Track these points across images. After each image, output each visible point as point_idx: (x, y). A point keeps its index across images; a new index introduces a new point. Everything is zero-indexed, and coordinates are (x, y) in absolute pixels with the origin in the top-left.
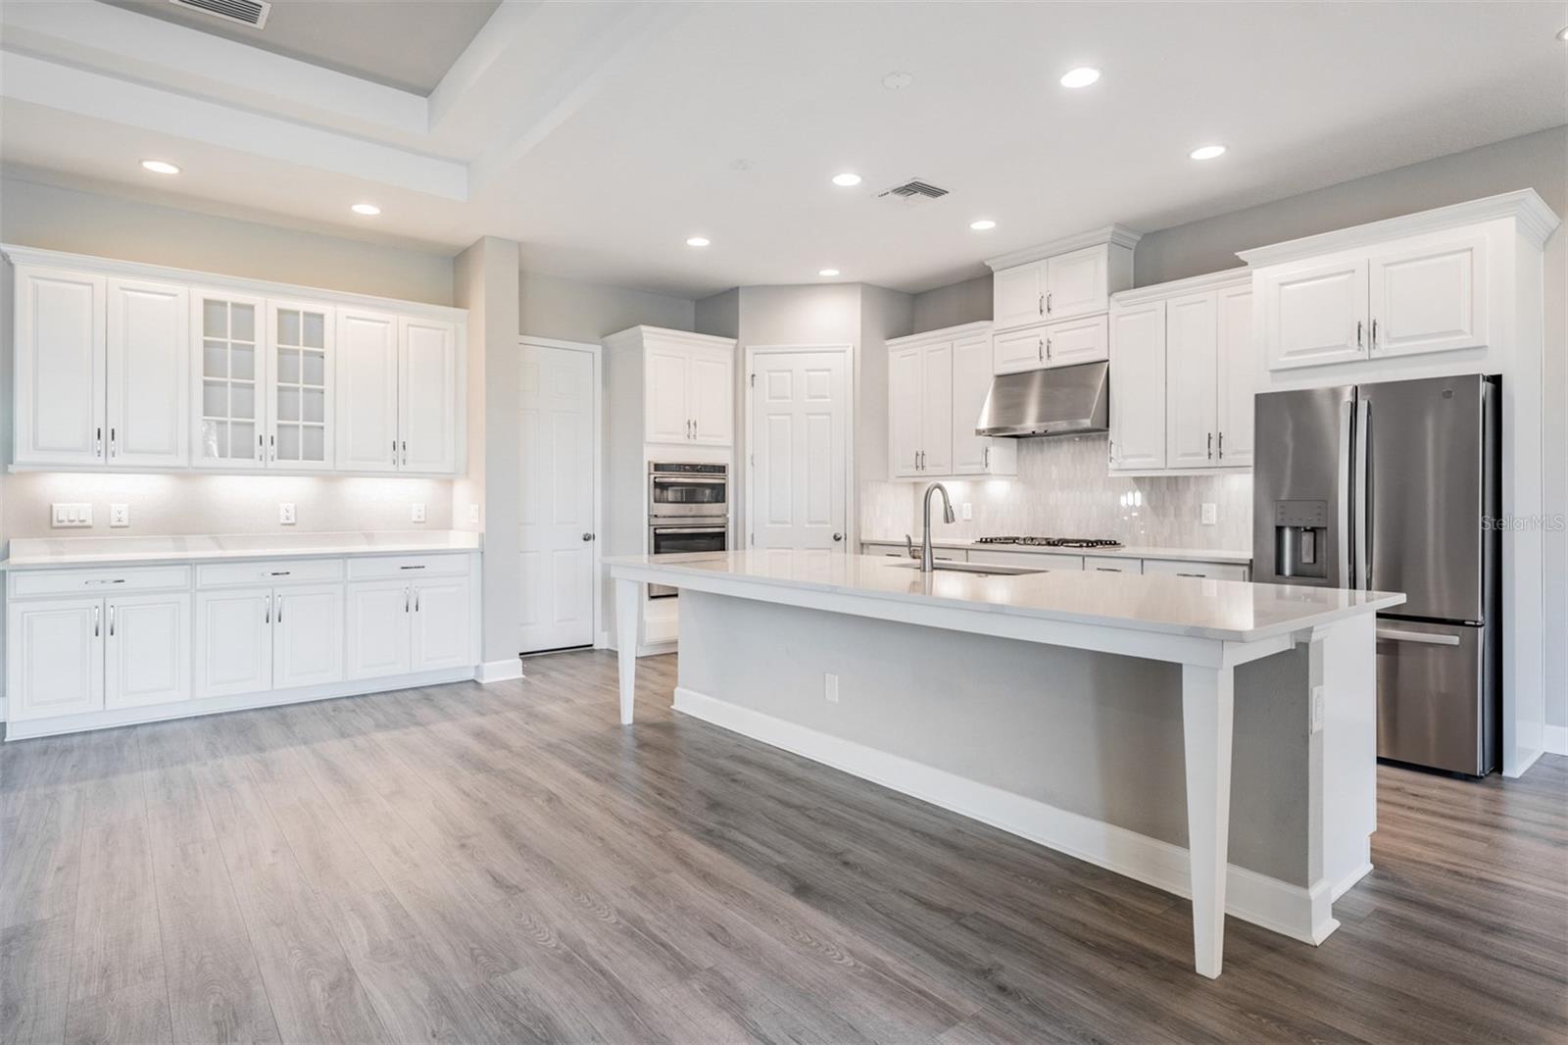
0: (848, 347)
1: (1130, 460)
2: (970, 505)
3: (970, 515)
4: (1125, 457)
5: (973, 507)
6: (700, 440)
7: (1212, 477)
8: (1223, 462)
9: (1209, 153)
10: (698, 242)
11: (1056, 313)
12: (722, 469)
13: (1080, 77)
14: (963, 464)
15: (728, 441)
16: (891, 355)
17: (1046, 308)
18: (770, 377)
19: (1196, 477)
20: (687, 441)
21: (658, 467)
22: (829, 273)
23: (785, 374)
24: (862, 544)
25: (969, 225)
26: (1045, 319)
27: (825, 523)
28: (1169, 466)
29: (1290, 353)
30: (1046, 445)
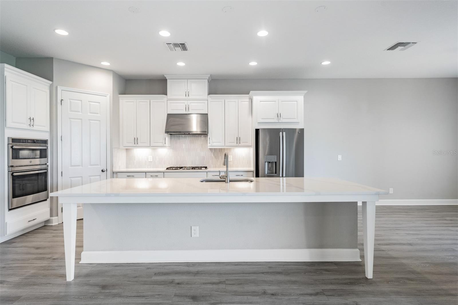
0: (108, 95)
1: (214, 143)
2: (151, 156)
3: (152, 160)
4: (213, 142)
5: (153, 157)
6: (35, 128)
7: (231, 149)
8: (240, 145)
9: (253, 64)
10: (61, 32)
11: (190, 97)
12: (45, 142)
13: (263, 33)
14: (155, 143)
15: (48, 129)
16: (121, 101)
17: (187, 94)
18: (70, 102)
19: (227, 149)
20: (29, 128)
21: (14, 140)
22: (106, 64)
23: (79, 101)
24: (113, 173)
25: (176, 63)
26: (187, 98)
27: (98, 165)
28: (226, 145)
29: (262, 119)
30: (181, 138)
